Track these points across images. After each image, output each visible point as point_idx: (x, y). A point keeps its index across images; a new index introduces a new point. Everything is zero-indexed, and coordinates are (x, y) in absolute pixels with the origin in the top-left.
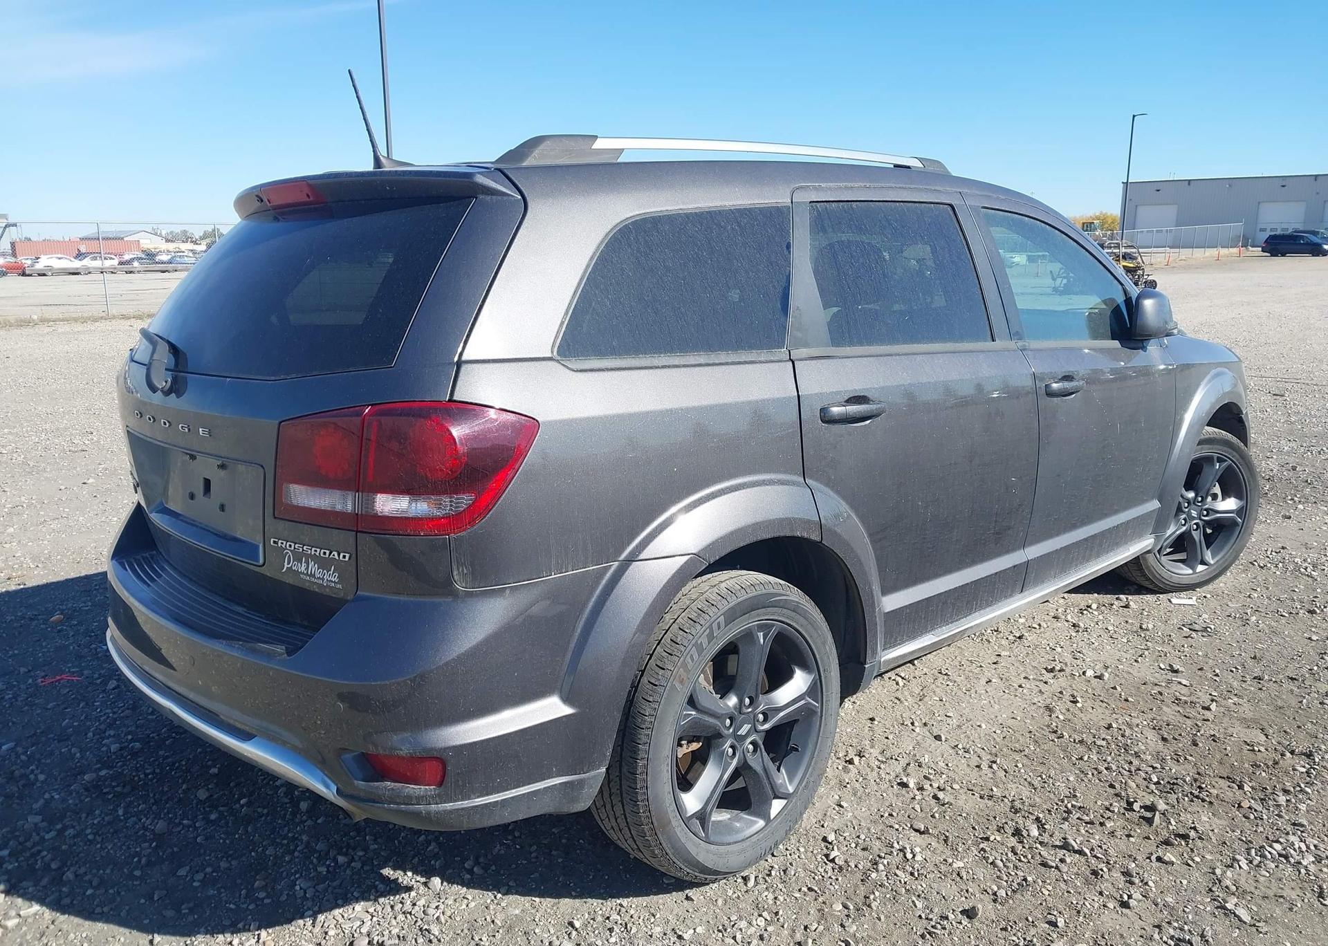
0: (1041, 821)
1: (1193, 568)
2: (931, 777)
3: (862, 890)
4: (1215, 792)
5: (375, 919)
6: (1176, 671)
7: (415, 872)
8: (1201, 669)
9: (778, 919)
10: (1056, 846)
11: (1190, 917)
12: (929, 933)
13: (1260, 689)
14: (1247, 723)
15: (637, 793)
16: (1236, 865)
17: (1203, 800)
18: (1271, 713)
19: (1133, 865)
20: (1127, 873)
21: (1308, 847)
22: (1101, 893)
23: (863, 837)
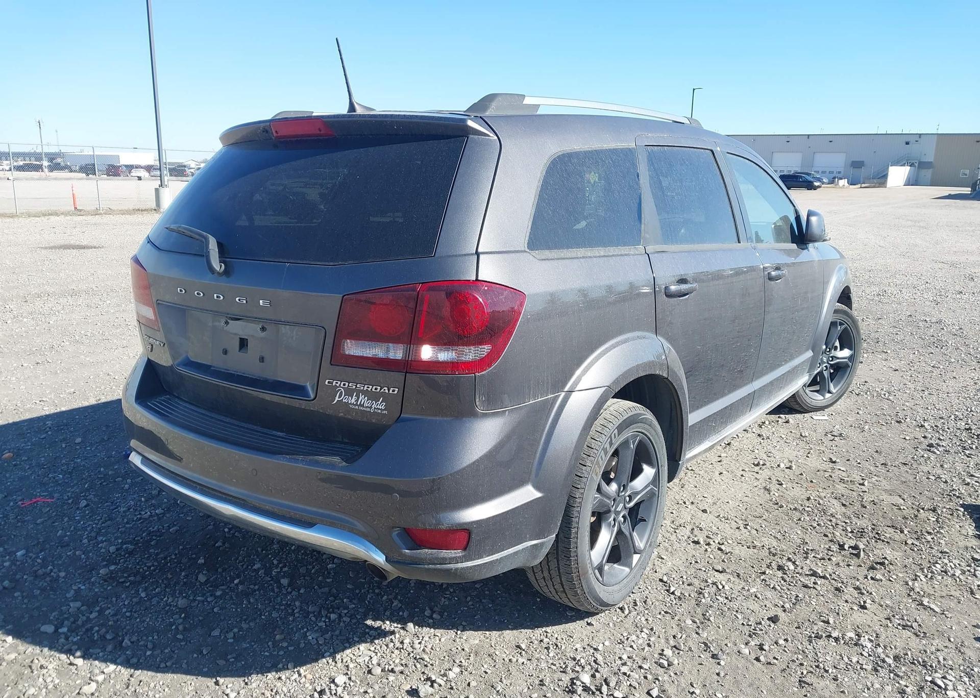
0: (791, 560)
1: (823, 396)
2: (711, 536)
3: (699, 610)
4: (888, 536)
5: (379, 654)
6: (834, 462)
7: (392, 621)
8: (848, 460)
9: (654, 633)
10: (807, 575)
11: (904, 612)
12: (754, 633)
13: (888, 471)
14: (890, 493)
15: (570, 551)
16: (918, 579)
17: (883, 541)
18: (900, 486)
19: (858, 583)
20: (857, 588)
21: (955, 565)
22: (846, 601)
23: (685, 577)
